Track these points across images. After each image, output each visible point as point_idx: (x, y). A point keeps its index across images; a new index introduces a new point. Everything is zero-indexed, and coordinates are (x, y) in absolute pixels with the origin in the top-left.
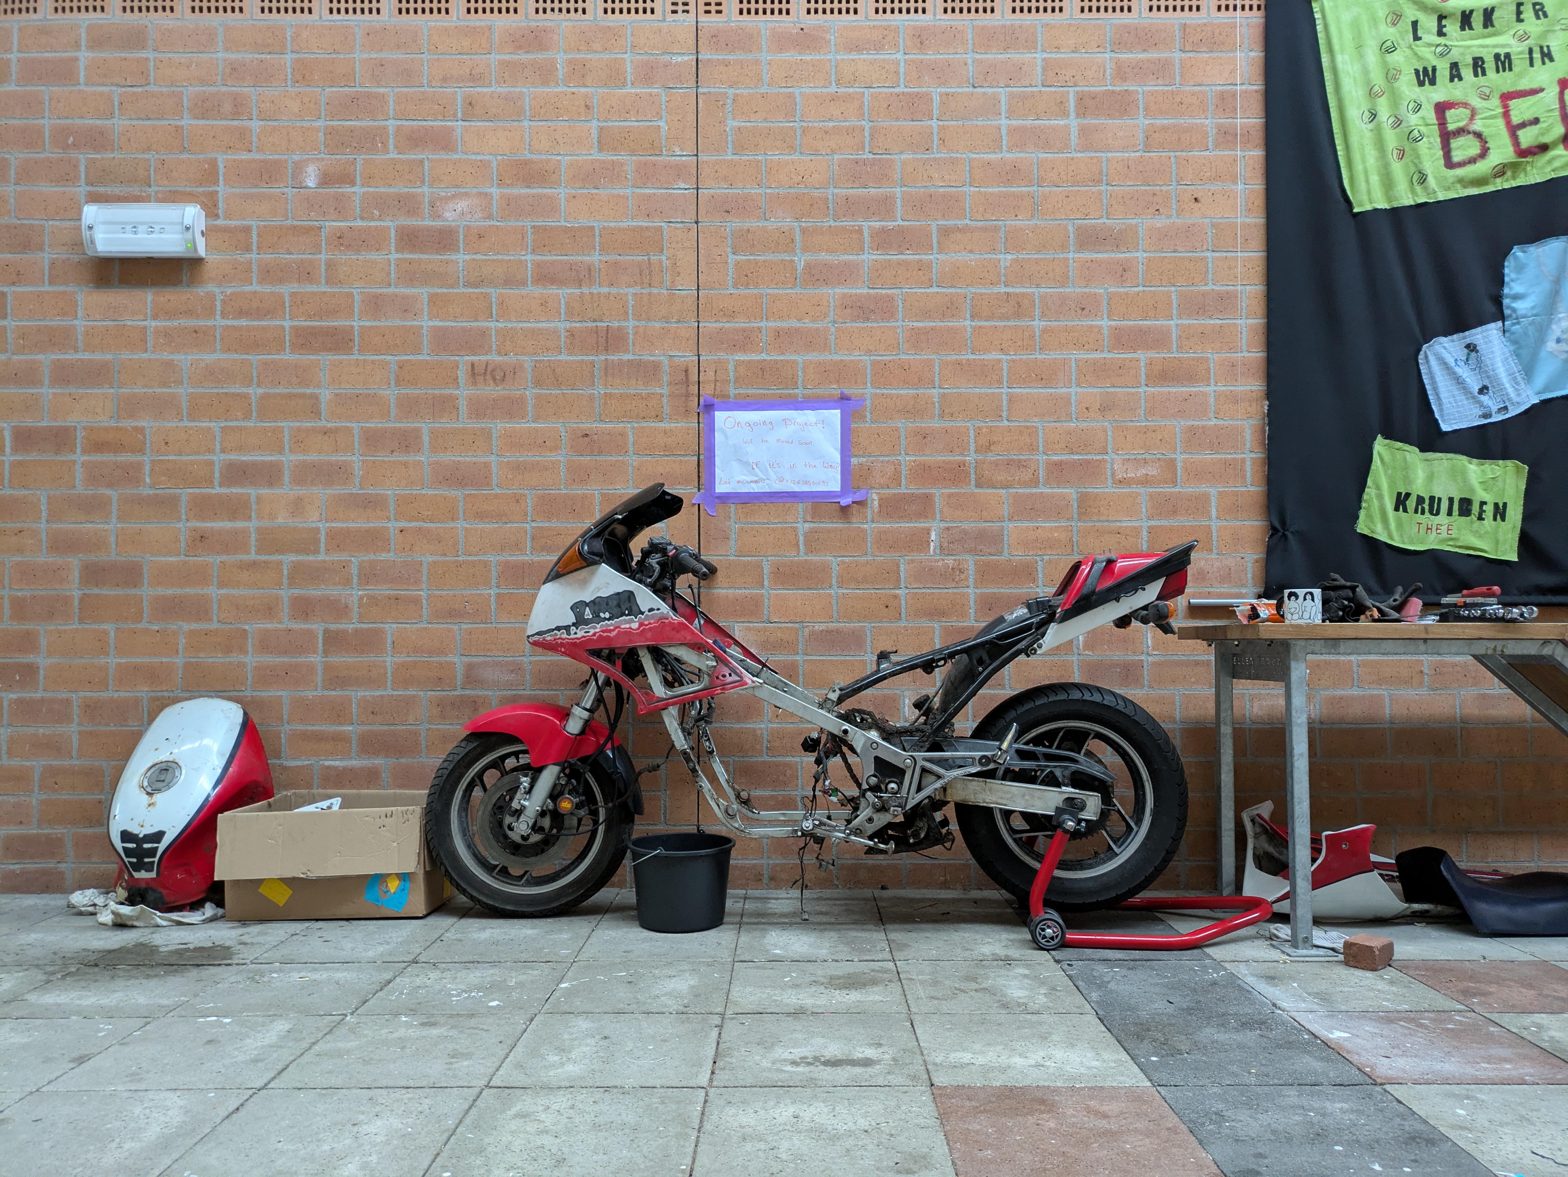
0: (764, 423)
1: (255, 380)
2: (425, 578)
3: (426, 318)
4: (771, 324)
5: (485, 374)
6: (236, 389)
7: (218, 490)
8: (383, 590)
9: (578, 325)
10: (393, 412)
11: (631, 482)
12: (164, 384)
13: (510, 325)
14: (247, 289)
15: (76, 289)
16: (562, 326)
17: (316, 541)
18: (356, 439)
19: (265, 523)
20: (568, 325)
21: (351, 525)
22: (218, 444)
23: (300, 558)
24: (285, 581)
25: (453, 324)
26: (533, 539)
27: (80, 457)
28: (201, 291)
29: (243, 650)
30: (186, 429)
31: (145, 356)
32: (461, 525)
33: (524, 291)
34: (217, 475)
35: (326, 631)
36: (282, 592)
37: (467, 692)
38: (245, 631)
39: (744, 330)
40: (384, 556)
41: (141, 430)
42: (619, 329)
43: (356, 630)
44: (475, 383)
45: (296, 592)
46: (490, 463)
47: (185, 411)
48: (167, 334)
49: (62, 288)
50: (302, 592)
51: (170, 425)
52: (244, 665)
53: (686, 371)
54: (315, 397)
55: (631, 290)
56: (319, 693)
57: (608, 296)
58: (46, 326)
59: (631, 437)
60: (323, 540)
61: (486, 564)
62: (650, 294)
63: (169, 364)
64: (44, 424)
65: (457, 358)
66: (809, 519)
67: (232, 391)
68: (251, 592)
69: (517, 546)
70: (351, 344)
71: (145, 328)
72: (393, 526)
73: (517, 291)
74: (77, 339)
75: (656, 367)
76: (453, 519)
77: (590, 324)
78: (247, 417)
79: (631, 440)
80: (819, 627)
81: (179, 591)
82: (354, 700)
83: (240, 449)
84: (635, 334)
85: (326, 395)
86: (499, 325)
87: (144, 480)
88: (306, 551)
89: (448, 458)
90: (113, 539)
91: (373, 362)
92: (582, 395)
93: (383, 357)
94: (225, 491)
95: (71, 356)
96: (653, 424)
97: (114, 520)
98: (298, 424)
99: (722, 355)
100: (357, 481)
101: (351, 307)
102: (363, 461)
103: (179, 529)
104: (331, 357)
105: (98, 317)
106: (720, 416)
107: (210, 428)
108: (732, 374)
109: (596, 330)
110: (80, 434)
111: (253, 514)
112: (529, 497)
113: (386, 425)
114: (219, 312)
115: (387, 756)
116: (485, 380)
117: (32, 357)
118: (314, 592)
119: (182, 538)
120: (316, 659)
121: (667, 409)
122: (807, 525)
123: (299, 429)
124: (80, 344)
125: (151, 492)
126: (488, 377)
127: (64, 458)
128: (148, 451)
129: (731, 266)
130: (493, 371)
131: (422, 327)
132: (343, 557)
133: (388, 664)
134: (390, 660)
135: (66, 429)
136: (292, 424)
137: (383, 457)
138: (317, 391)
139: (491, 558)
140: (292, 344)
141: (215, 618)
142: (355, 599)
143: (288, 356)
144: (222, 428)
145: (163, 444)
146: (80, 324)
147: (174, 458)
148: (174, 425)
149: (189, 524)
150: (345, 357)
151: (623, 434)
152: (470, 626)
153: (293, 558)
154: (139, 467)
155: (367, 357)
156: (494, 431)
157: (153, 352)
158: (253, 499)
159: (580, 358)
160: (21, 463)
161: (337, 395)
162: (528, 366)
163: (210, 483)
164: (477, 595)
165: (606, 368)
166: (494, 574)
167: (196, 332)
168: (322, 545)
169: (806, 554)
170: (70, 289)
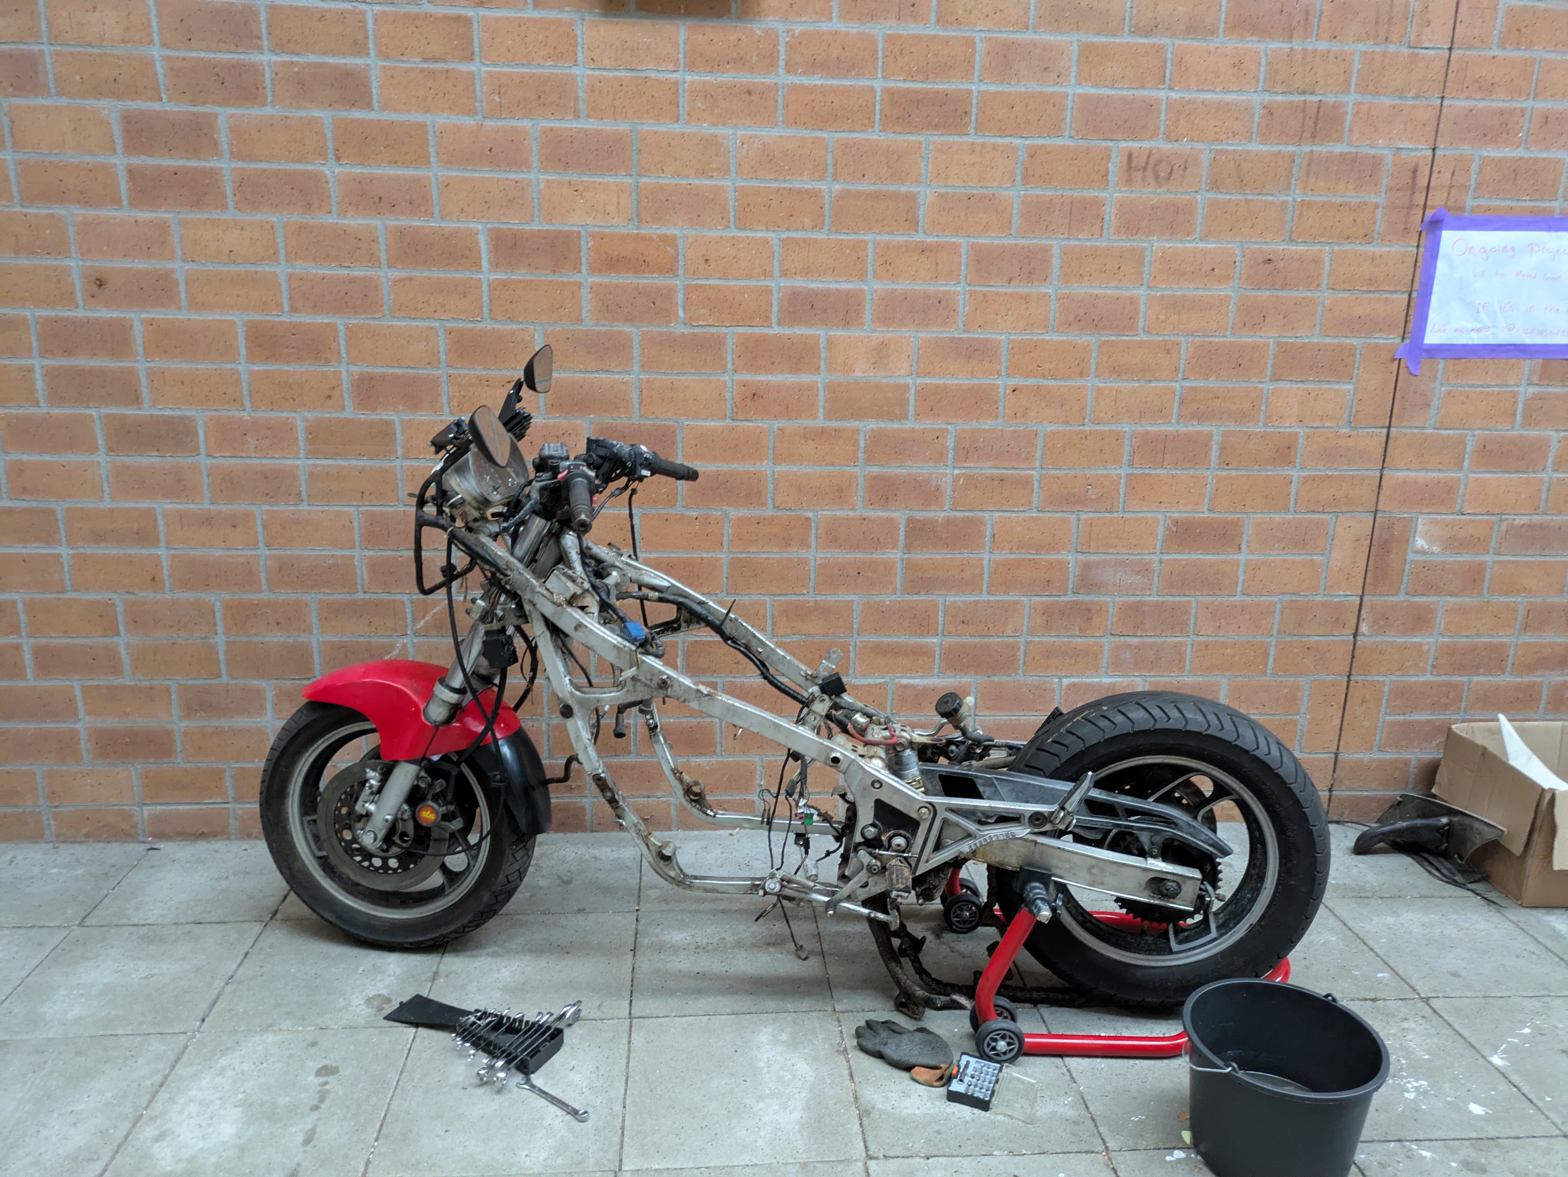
0: (1505, 248)
1: (830, 170)
2: (1038, 454)
3: (1073, 81)
4: (1540, 105)
5: (1145, 169)
6: (803, 183)
7: (776, 330)
8: (986, 469)
9: (1280, 98)
10: (1016, 221)
11: (1318, 327)
12: (703, 173)
13: (1187, 96)
14: (824, 26)
15: (575, 17)
16: (1257, 99)
17: (904, 403)
18: (964, 261)
19: (838, 377)
20: (1267, 98)
21: (950, 381)
22: (776, 263)
23: (882, 425)
24: (861, 455)
25: (1110, 92)
26: (1182, 402)
27: (587, 278)
28: (757, 28)
29: (804, 543)
30: (734, 242)
31: (676, 128)
32: (1090, 382)
33: (1213, 44)
34: (775, 308)
35: (910, 520)
36: (857, 471)
37: (1080, 598)
38: (808, 519)
39: (1502, 113)
40: (989, 424)
41: (671, 241)
42: (1335, 106)
43: (948, 521)
44: (1129, 182)
45: (875, 470)
46: (1138, 298)
47: (732, 214)
48: (707, 94)
49: (552, 15)
50: (883, 470)
51: (711, 234)
52: (806, 561)
53: (1415, 172)
54: (911, 198)
55: (1360, 47)
56: (898, 597)
57: (1326, 55)
58: (532, 76)
59: (1327, 264)
60: (912, 402)
61: (1118, 436)
62: (1385, 53)
63: (709, 142)
64: (534, 227)
65: (1110, 144)
66: (1535, 381)
67: (798, 186)
68: (816, 469)
69: (1161, 413)
70: (967, 119)
71: (676, 83)
72: (1003, 383)
73: (1202, 44)
74: (577, 99)
75: (1376, 163)
76: (1081, 375)
77: (1297, 98)
78: (817, 226)
79: (1327, 268)
80: (1521, 520)
81: (724, 467)
82: (941, 607)
83: (807, 271)
84: (1356, 114)
85: (926, 194)
86: (1174, 95)
87: (677, 314)
88: (889, 416)
89: (1082, 289)
90: (635, 395)
91: (995, 147)
92: (1271, 203)
93: (1008, 140)
94: (787, 331)
95: (569, 124)
96: (1358, 248)
97: (636, 368)
98: (887, 238)
99: (1466, 149)
100: (960, 320)
101: (970, 61)
102: (971, 293)
103: (725, 382)
104: (936, 139)
105: (606, 62)
106: (1448, 237)
107: (767, 241)
108: (1473, 177)
109: (1303, 108)
110: (586, 245)
111: (822, 364)
112: (1184, 347)
113: (1006, 242)
114: (782, 63)
115: (976, 673)
116: (1144, 178)
117: (514, 123)
118: (897, 471)
119: (728, 396)
120: (895, 555)
121: (1380, 227)
122: (1531, 389)
123: (888, 246)
124: (582, 106)
125: (686, 330)
126: (1149, 173)
127: (565, 279)
128: (681, 272)
129: (1500, 14)
130: (1157, 163)
131: (1066, 96)
132: (937, 424)
133: (986, 563)
134: (987, 557)
135: (567, 235)
136: (878, 238)
137: (997, 287)
138: (914, 189)
139: (1126, 428)
140: (884, 116)
141: (770, 502)
142: (949, 480)
143: (877, 136)
144: (783, 240)
145: (702, 261)
146: (581, 73)
147: (718, 282)
148: (718, 234)
149: (736, 377)
150: (956, 139)
151: (1317, 261)
152: (1091, 515)
153: (874, 424)
154: (668, 294)
155: (987, 140)
156: (1148, 253)
157: (688, 123)
158: (823, 344)
159: (1275, 148)
160: (505, 284)
161: (941, 196)
162: (1205, 159)
163: (766, 320)
164: (1106, 476)
165: (1309, 165)
166: (1127, 448)
167: (749, 93)
168: (911, 409)
169: (1523, 427)
170: (565, 15)
